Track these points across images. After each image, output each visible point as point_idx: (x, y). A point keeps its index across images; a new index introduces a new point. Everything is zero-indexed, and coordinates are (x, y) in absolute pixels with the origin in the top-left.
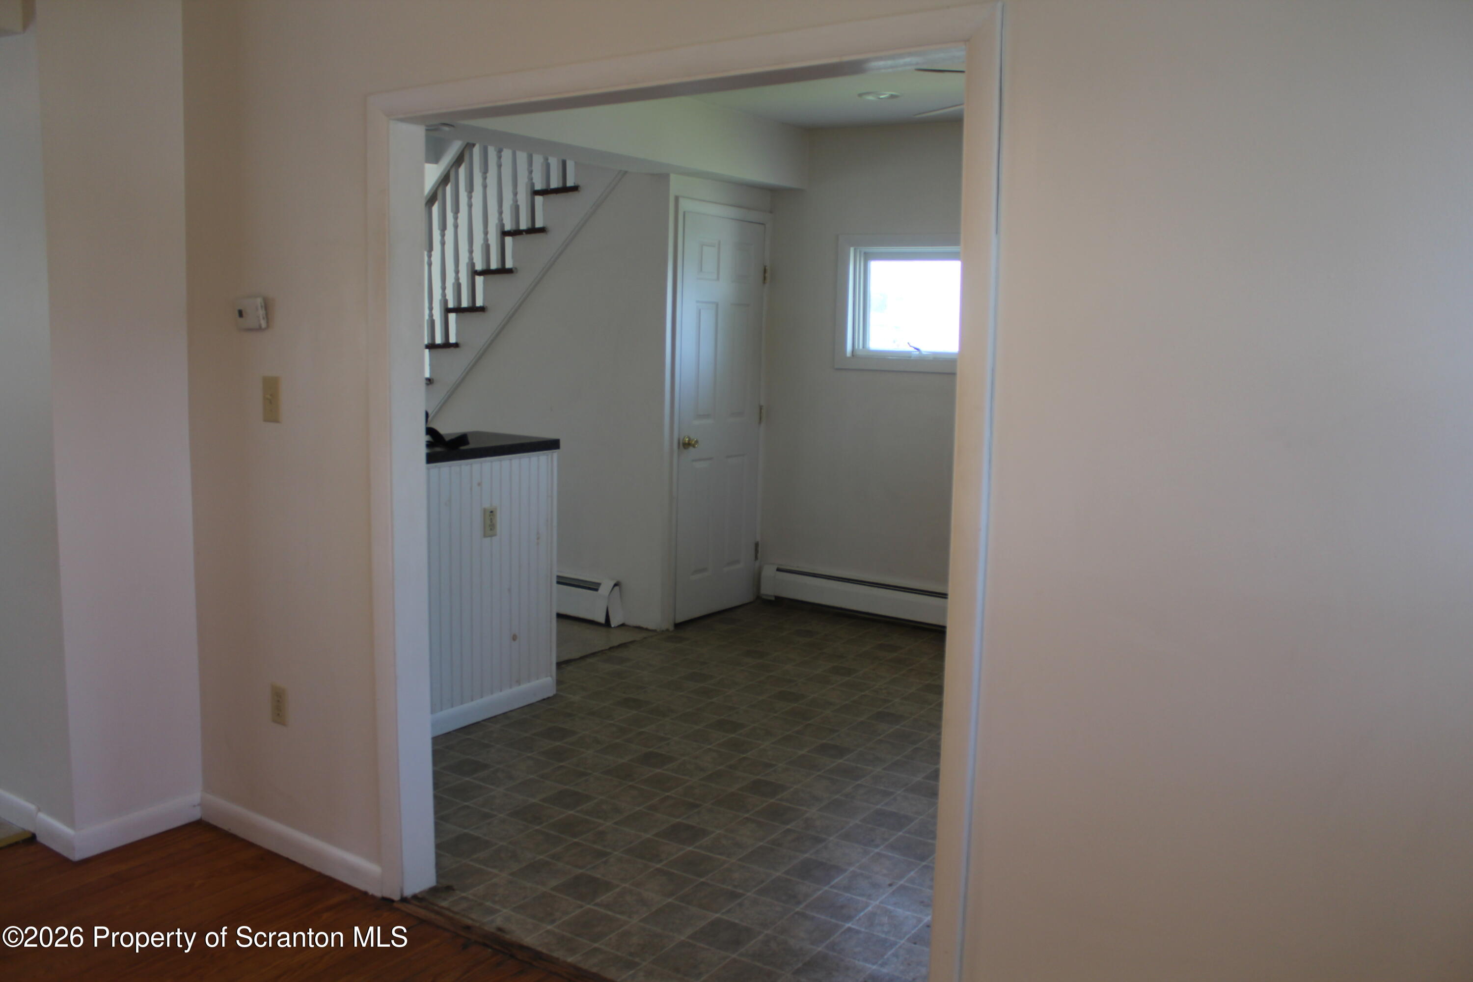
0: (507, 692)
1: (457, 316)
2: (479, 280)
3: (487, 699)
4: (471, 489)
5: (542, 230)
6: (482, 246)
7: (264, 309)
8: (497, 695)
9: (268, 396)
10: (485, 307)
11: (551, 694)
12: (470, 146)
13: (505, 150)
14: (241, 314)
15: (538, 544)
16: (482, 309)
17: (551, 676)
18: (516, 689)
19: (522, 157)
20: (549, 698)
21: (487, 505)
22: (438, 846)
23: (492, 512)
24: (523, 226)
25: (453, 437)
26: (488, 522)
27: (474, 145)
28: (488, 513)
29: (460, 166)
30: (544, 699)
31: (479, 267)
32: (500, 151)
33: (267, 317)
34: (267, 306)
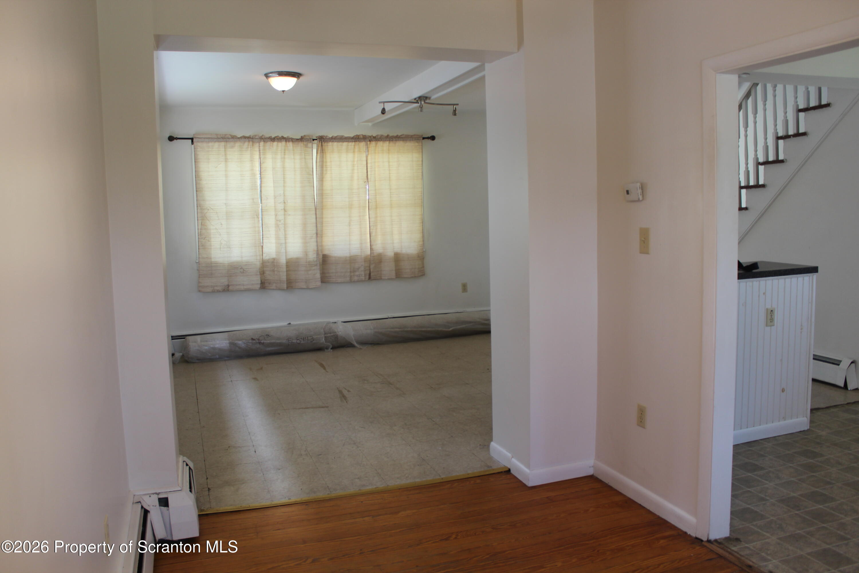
0: (776, 424)
1: (746, 190)
2: (761, 168)
3: (763, 427)
4: (759, 296)
5: (804, 134)
6: (763, 147)
7: (641, 189)
8: (770, 425)
9: (643, 239)
10: (765, 184)
11: (806, 429)
12: (756, 85)
13: (778, 85)
14: (628, 192)
15: (801, 332)
16: (763, 186)
17: (806, 417)
18: (782, 423)
19: (790, 89)
20: (804, 431)
21: (769, 306)
22: (732, 513)
23: (772, 311)
24: (791, 132)
25: (749, 264)
26: (769, 317)
27: (757, 84)
28: (769, 312)
29: (748, 99)
30: (801, 431)
31: (761, 160)
32: (775, 87)
33: (643, 194)
34: (643, 187)
